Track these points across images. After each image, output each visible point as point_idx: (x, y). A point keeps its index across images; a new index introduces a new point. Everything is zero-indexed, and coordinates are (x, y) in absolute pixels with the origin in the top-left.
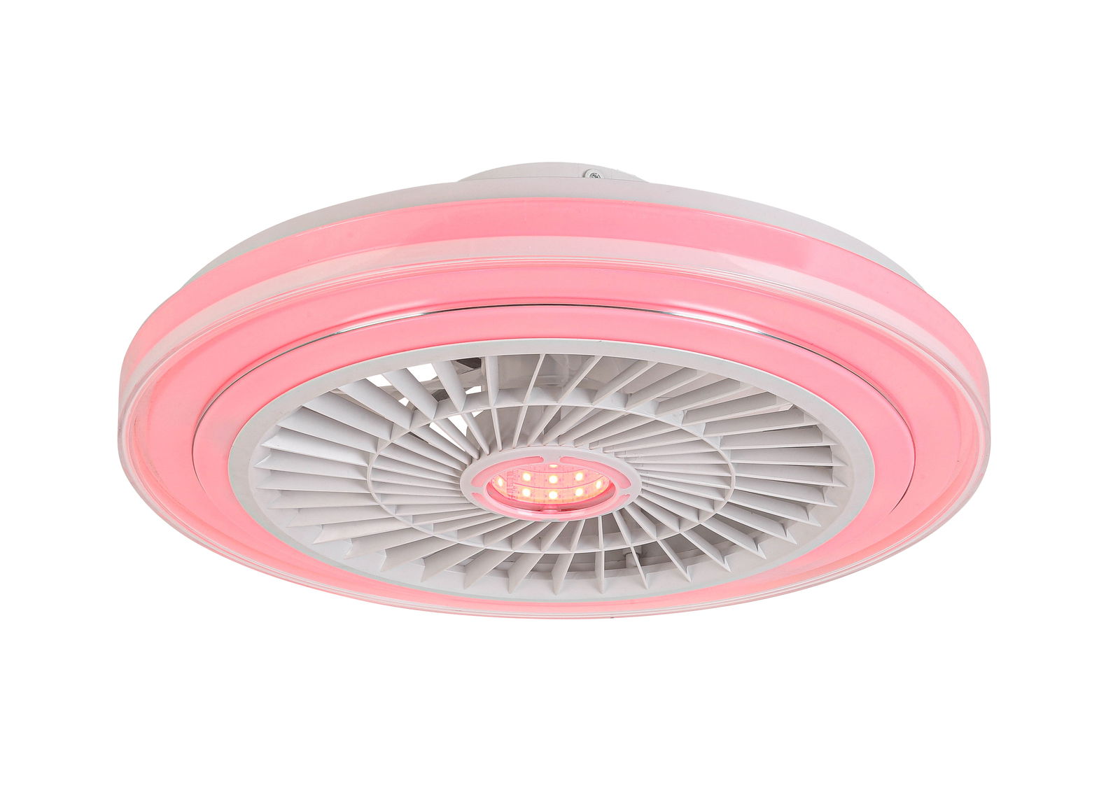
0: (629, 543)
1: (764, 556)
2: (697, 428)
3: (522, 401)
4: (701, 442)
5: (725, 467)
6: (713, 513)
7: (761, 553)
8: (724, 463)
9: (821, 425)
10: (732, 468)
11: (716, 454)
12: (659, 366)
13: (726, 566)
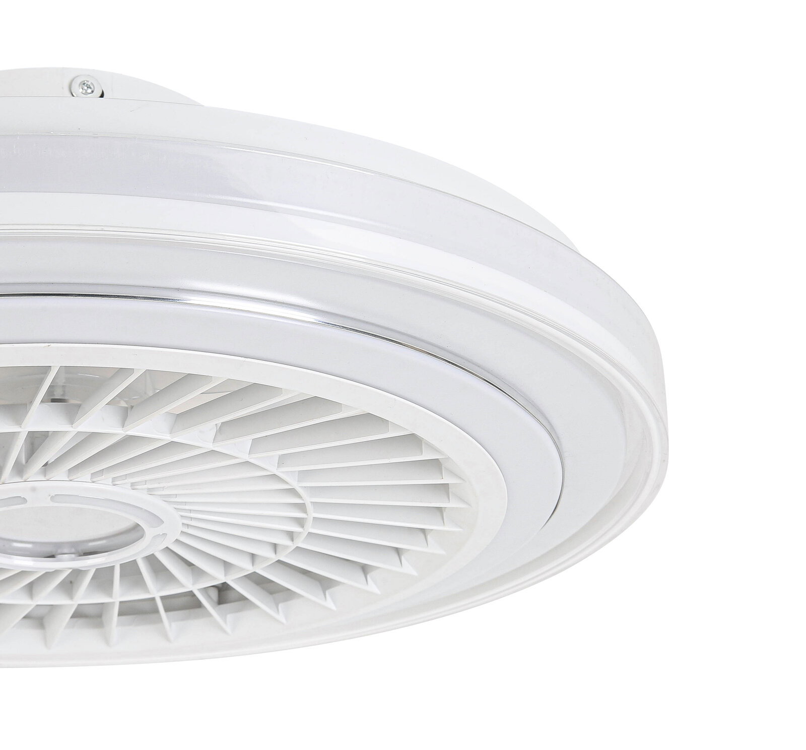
0: (155, 590)
1: (333, 607)
2: (268, 460)
3: (19, 422)
4: (274, 477)
5: (302, 507)
6: (274, 558)
7: (329, 603)
8: (301, 502)
9: (448, 458)
10: (309, 507)
11: (293, 492)
12: (229, 381)
13: (281, 617)
